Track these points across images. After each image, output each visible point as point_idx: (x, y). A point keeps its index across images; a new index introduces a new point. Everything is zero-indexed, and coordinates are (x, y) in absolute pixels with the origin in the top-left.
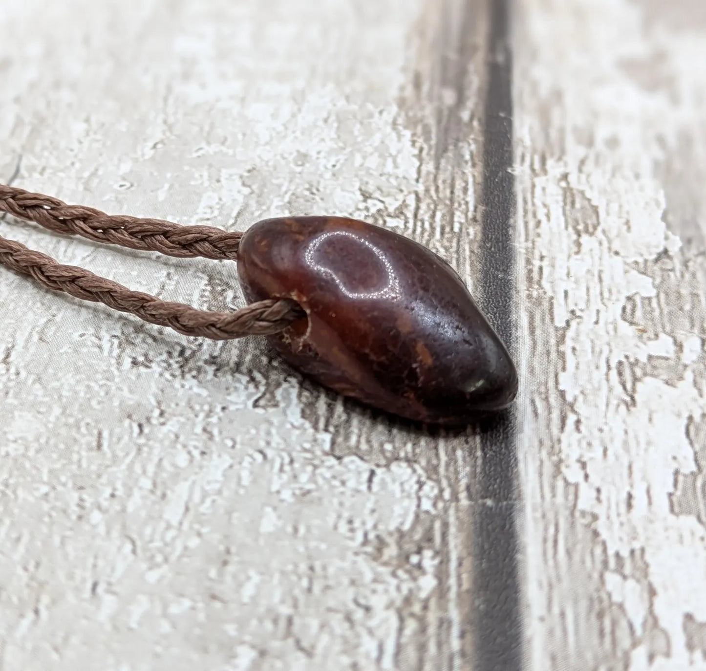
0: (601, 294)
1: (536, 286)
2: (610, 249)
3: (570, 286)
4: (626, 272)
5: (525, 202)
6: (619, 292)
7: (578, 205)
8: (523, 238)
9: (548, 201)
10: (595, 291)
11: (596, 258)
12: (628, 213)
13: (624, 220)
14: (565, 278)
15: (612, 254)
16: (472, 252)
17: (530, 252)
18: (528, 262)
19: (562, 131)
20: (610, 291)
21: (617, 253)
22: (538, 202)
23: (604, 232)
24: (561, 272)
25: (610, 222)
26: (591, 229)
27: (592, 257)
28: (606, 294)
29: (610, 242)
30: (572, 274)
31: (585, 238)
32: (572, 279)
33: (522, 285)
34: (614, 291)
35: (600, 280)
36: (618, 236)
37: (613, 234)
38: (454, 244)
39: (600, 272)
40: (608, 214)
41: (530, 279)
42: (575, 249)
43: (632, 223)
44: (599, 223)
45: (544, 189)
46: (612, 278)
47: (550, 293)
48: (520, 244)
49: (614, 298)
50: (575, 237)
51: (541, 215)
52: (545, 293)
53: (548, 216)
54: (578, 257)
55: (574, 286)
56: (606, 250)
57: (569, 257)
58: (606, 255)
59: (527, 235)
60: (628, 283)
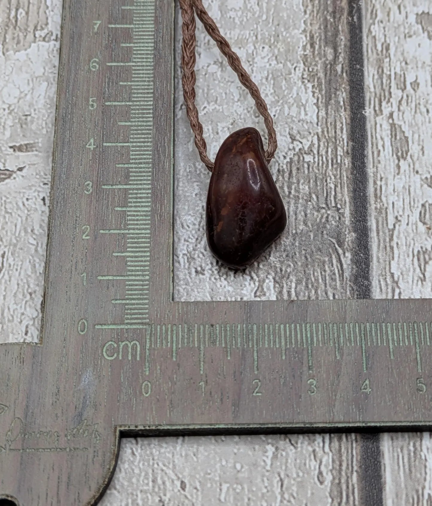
0: (410, 203)
1: (379, 201)
2: (414, 169)
3: (395, 198)
4: (422, 186)
5: (372, 136)
6: (418, 201)
7: (398, 138)
8: (372, 165)
9: (384, 134)
10: (407, 201)
11: (407, 176)
12: (423, 141)
13: (421, 147)
14: (393, 193)
15: (415, 173)
16: (347, 177)
17: (375, 174)
18: (375, 183)
19: (389, 76)
20: (414, 201)
21: (417, 172)
22: (379, 137)
23: (411, 156)
24: (391, 188)
25: (414, 149)
26: (405, 155)
27: (405, 176)
28: (412, 203)
29: (414, 164)
30: (396, 190)
31: (402, 162)
32: (396, 193)
33: (372, 200)
34: (416, 200)
35: (409, 193)
36: (418, 159)
37: (415, 158)
38: (339, 172)
39: (409, 187)
40: (413, 142)
41: (376, 196)
42: (397, 171)
43: (425, 149)
44: (408, 150)
45: (381, 126)
46: (415, 191)
47: (386, 205)
48: (370, 170)
49: (416, 205)
50: (397, 161)
51: (380, 148)
52: (383, 205)
53: (383, 146)
54: (399, 176)
55: (397, 198)
56: (412, 170)
57: (394, 176)
58: (412, 174)
59: (374, 162)
60: (423, 194)
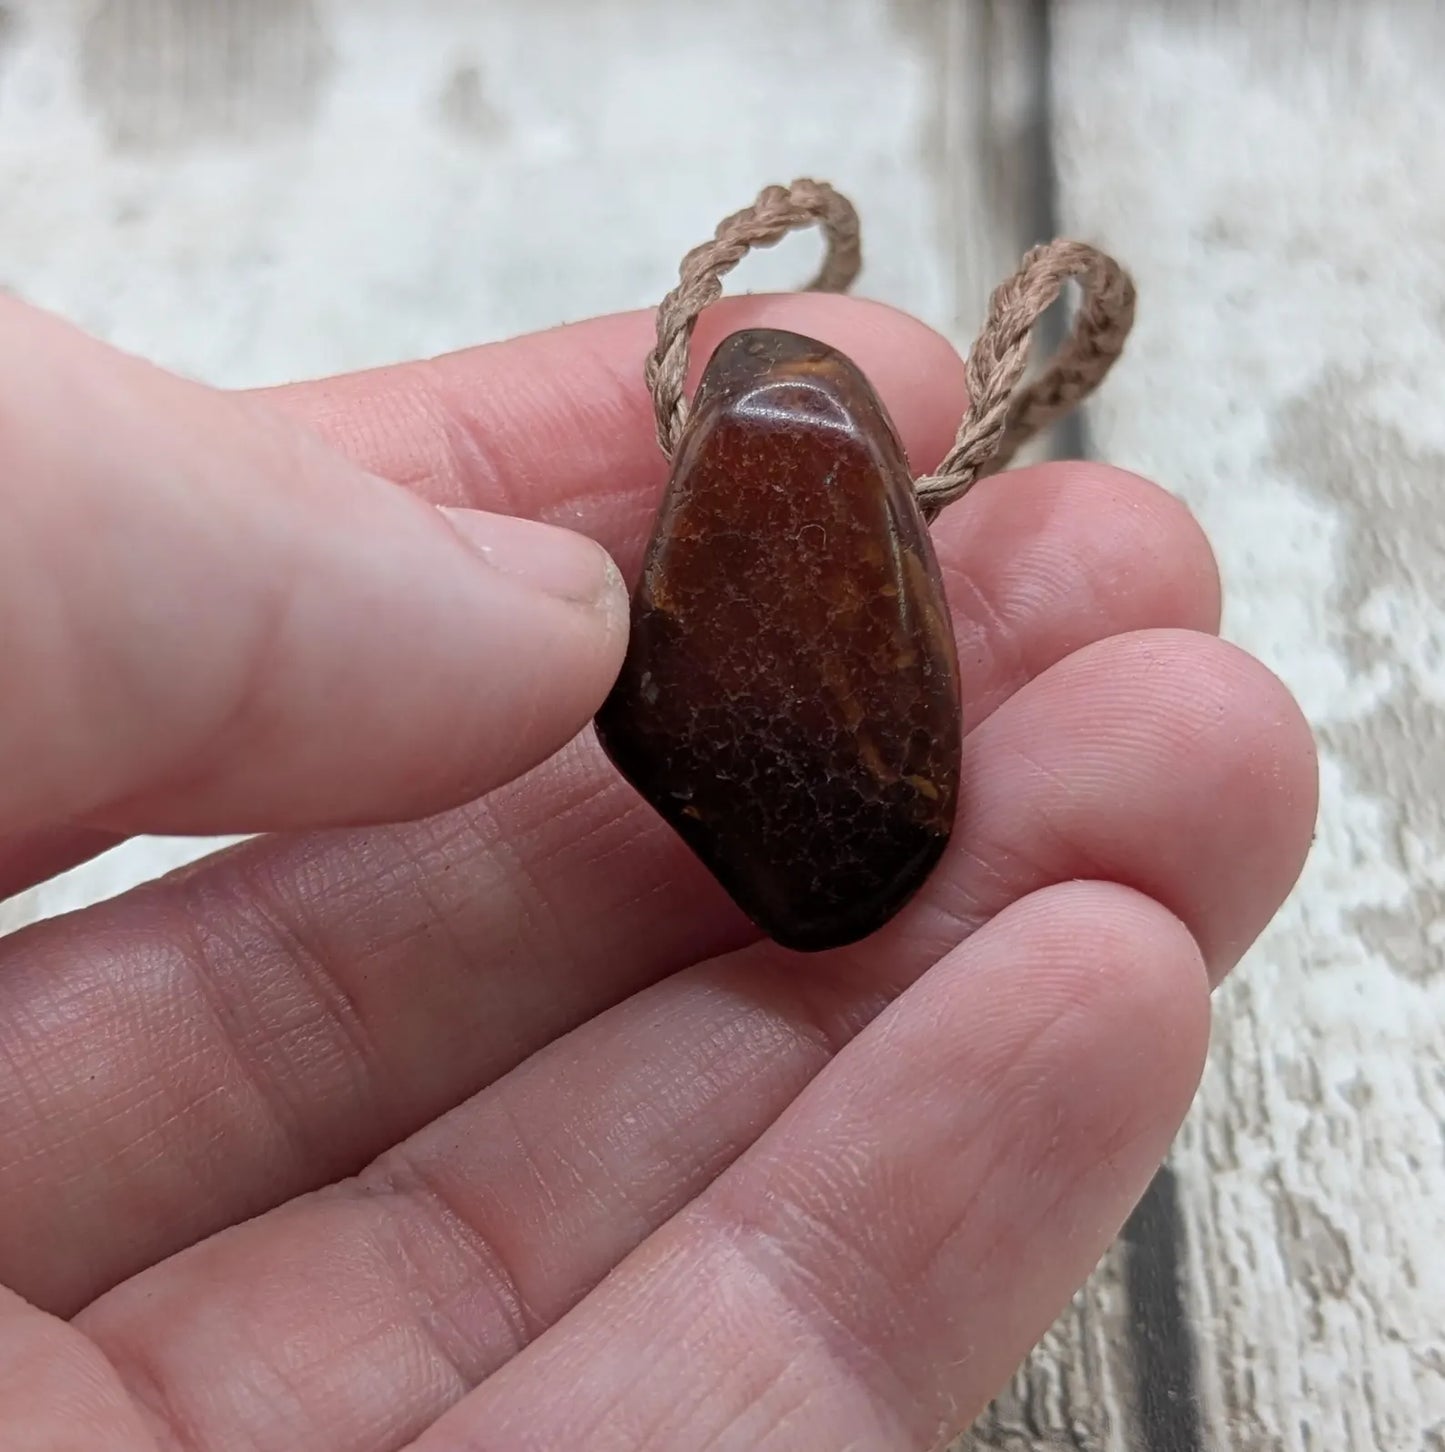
0: (1375, 1427)
1: (1245, 1415)
2: (1379, 1325)
3: (1309, 1412)
4: (1417, 1376)
5: (1203, 1229)
6: (1409, 1421)
7: (1306, 1232)
8: (1206, 1308)
9: (1249, 1225)
10: (1363, 1419)
11: (1356, 1349)
12: (1405, 1244)
13: (1398, 1261)
14: (1299, 1393)
15: (1385, 1337)
16: (1112, 1343)
17: (1226, 1341)
18: (1225, 1362)
19: (1258, 1070)
20: (1392, 1423)
21: (1394, 1335)
22: (1229, 1230)
23: (1363, 1289)
24: (1291, 1384)
25: (1376, 1268)
26: (1337, 1283)
27: (1346, 1345)
28: (1384, 1428)
29: (1377, 1309)
30: (1311, 1385)
31: (1330, 1307)
32: (1314, 1395)
33: (1216, 1413)
34: (1399, 1420)
35: (1370, 1397)
36: (1391, 1296)
37: (1382, 1291)
38: (1075, 1328)
39: (1367, 1377)
40: (1367, 1248)
41: (1232, 1402)
42: (1312, 1329)
43: (1416, 1266)
44: (1351, 1270)
45: (1236, 1200)
46: (1392, 1392)
47: (1274, 1430)
48: (1204, 1325)
49: (1399, 1435)
50: (1306, 1301)
51: (1239, 1259)
52: (1264, 1429)
53: (1253, 1264)
54: (1319, 1345)
55: (1318, 1411)
56: (1371, 1328)
57: (1302, 1347)
58: (1373, 1339)
59: (1214, 1301)
60: (1424, 1399)
